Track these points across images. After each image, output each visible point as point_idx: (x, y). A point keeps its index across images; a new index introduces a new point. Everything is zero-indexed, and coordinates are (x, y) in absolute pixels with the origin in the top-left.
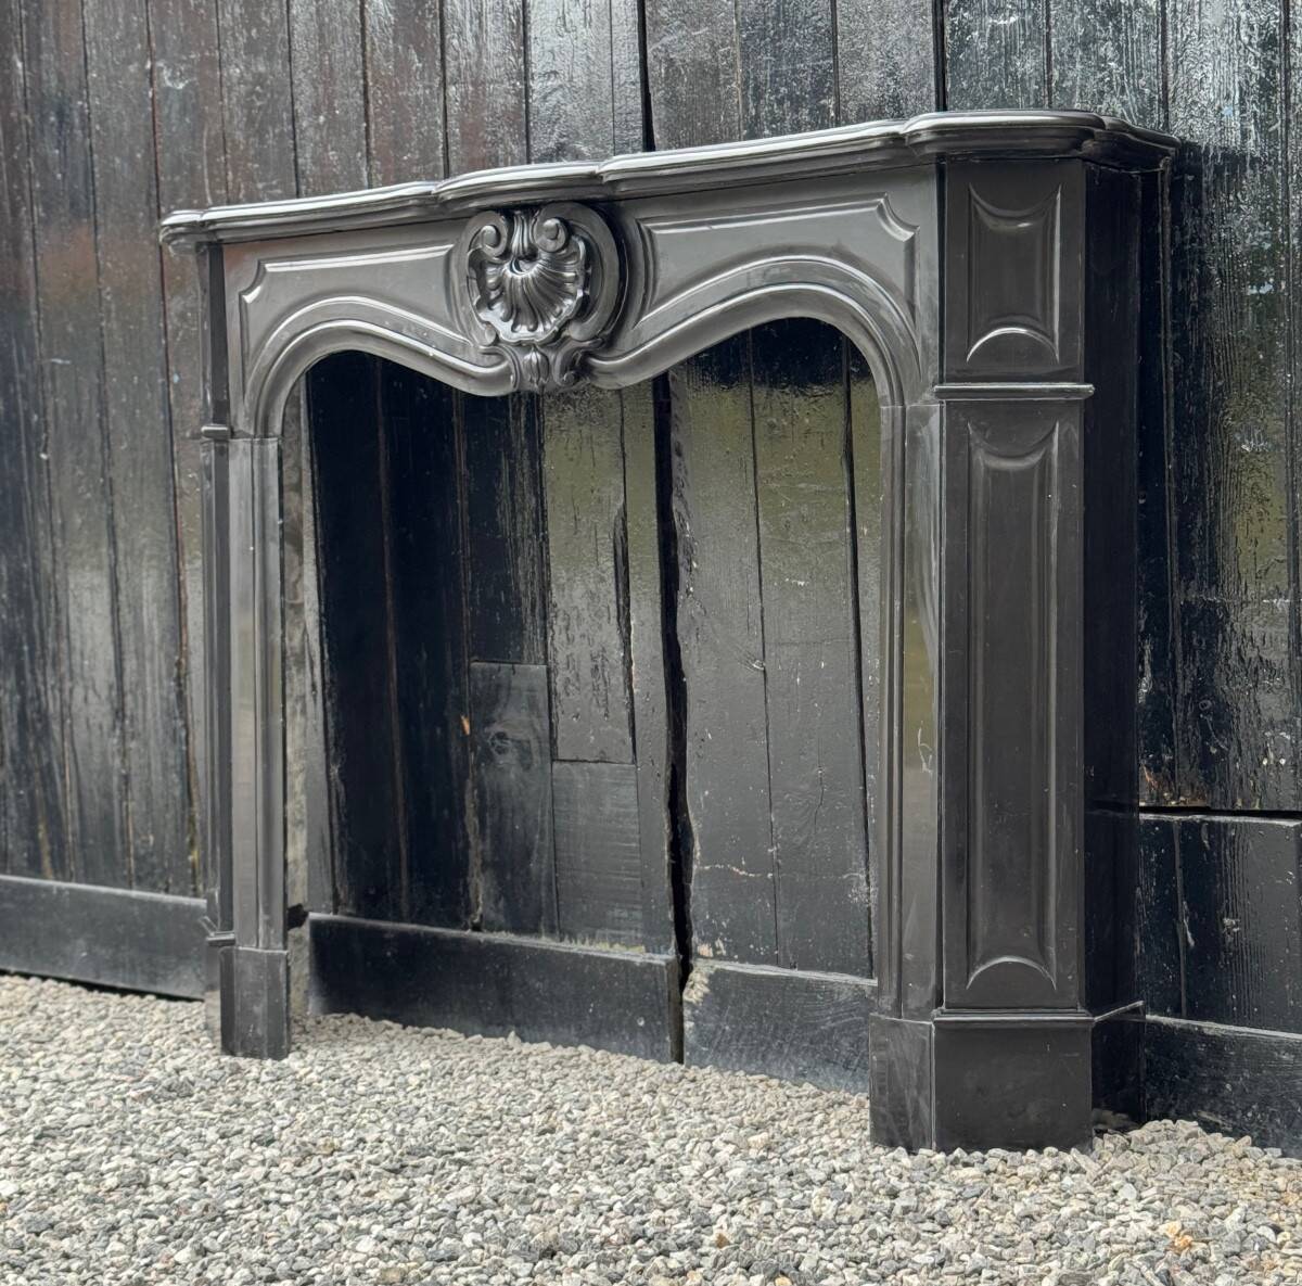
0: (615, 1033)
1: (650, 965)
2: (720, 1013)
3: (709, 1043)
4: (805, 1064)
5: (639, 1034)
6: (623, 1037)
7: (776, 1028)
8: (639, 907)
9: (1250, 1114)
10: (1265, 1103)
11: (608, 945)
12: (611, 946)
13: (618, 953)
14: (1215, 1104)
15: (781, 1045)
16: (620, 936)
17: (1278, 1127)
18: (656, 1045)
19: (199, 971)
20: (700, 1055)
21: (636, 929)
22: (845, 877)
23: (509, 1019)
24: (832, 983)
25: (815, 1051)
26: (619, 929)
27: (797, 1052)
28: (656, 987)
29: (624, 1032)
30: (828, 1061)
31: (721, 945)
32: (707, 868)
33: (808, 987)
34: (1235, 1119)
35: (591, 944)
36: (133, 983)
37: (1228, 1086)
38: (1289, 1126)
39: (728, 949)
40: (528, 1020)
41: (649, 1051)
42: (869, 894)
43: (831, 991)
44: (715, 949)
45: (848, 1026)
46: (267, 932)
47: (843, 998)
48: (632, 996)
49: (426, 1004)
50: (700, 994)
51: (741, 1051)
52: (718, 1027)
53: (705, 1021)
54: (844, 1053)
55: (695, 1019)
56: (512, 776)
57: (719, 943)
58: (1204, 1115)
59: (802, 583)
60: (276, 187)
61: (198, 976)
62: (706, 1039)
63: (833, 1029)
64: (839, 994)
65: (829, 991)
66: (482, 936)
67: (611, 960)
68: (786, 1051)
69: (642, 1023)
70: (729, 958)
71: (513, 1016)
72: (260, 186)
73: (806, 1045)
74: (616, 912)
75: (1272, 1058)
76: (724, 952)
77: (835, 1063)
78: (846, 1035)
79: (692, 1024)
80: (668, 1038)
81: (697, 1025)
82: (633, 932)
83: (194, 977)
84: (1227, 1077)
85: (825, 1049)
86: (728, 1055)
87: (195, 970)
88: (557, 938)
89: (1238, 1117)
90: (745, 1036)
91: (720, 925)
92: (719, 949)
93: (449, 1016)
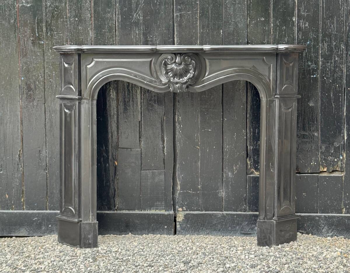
0: (158, 230)
1: (170, 214)
2: (187, 223)
3: (184, 230)
4: (209, 231)
5: (165, 230)
6: (161, 231)
7: (201, 225)
8: (164, 201)
9: (309, 230)
10: (313, 227)
11: (154, 211)
12: (155, 211)
13: (158, 212)
14: (303, 229)
15: (203, 228)
16: (158, 208)
17: (315, 231)
18: (169, 232)
19: (27, 229)
20: (181, 232)
21: (163, 206)
22: (218, 191)
23: (128, 230)
24: (216, 214)
25: (211, 228)
26: (158, 207)
27: (207, 229)
28: (171, 219)
29: (161, 230)
30: (215, 230)
31: (185, 208)
32: (182, 191)
33: (210, 215)
34: (306, 231)
35: (150, 211)
36: (3, 234)
37: (305, 225)
38: (317, 231)
39: (186, 209)
40: (134, 230)
41: (167, 233)
42: (223, 194)
43: (216, 215)
44: (183, 209)
45: (220, 222)
46: (92, 218)
47: (219, 216)
48: (164, 221)
49: (103, 229)
50: (182, 219)
51: (192, 230)
52: (186, 226)
53: (183, 225)
54: (218, 228)
55: (180, 225)
56: (129, 174)
57: (184, 208)
58: (300, 231)
59: (210, 130)
60: (61, 34)
61: (27, 230)
62: (183, 229)
63: (216, 223)
64: (218, 216)
65: (215, 215)
66: (119, 212)
67: (159, 214)
68: (204, 229)
69: (166, 227)
70: (187, 210)
71: (129, 229)
72: (55, 33)
73: (209, 227)
74: (157, 203)
75: (314, 219)
76: (185, 209)
77: (216, 230)
78: (219, 224)
79: (179, 226)
80: (173, 230)
81: (181, 226)
82: (162, 207)
83: (25, 230)
84: (305, 223)
85: (214, 228)
86: (189, 232)
87: (26, 229)
88: (140, 210)
89: (307, 230)
90: (193, 227)
91: (184, 203)
92: (184, 209)
93: (110, 232)
